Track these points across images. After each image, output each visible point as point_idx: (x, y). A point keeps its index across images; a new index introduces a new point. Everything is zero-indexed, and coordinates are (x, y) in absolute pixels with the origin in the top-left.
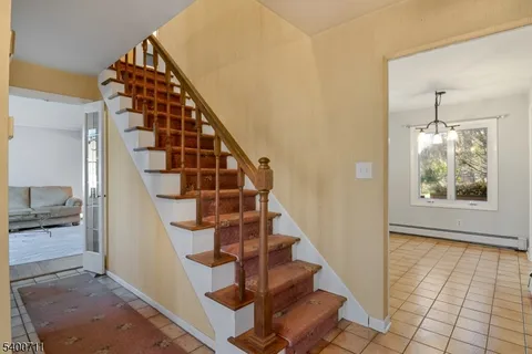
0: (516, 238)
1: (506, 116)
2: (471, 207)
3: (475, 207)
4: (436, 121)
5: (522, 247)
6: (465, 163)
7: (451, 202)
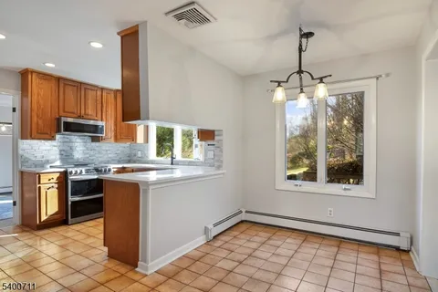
0: (398, 234)
1: (387, 75)
2: (343, 193)
3: (348, 193)
4: (300, 72)
5: (404, 246)
6: (337, 140)
7: (322, 186)
